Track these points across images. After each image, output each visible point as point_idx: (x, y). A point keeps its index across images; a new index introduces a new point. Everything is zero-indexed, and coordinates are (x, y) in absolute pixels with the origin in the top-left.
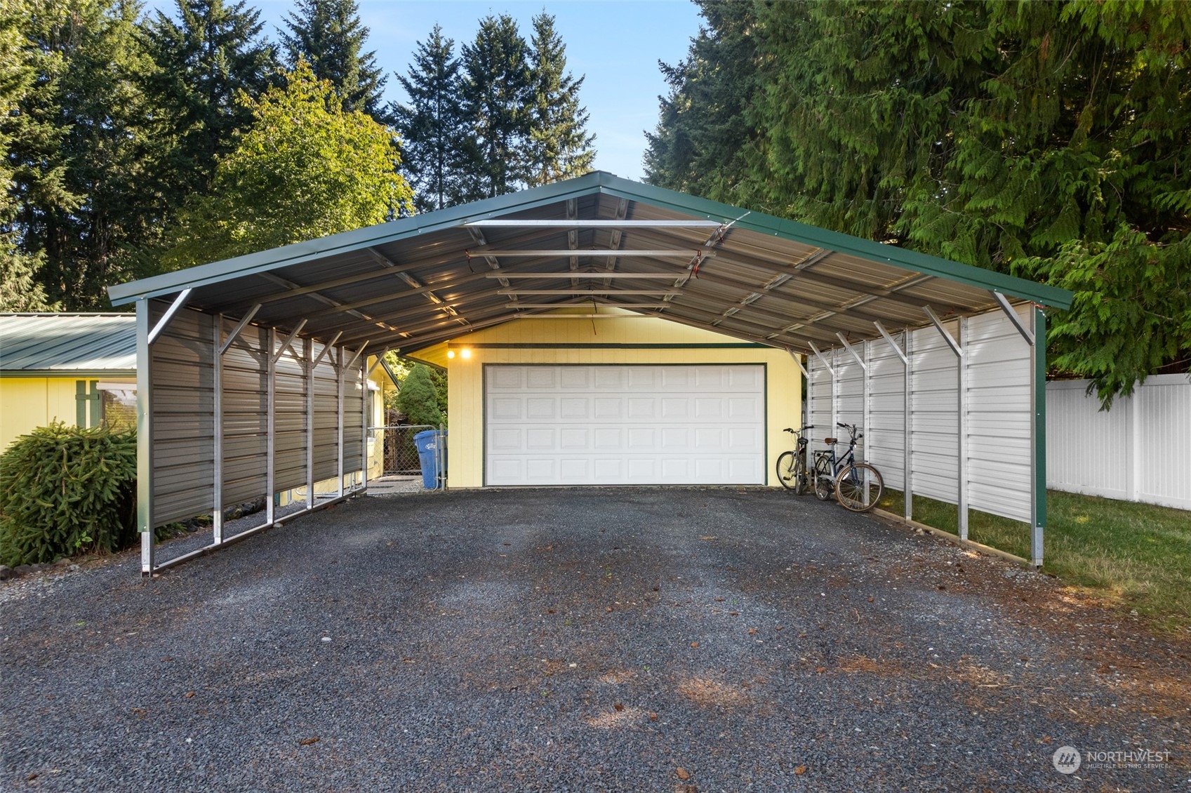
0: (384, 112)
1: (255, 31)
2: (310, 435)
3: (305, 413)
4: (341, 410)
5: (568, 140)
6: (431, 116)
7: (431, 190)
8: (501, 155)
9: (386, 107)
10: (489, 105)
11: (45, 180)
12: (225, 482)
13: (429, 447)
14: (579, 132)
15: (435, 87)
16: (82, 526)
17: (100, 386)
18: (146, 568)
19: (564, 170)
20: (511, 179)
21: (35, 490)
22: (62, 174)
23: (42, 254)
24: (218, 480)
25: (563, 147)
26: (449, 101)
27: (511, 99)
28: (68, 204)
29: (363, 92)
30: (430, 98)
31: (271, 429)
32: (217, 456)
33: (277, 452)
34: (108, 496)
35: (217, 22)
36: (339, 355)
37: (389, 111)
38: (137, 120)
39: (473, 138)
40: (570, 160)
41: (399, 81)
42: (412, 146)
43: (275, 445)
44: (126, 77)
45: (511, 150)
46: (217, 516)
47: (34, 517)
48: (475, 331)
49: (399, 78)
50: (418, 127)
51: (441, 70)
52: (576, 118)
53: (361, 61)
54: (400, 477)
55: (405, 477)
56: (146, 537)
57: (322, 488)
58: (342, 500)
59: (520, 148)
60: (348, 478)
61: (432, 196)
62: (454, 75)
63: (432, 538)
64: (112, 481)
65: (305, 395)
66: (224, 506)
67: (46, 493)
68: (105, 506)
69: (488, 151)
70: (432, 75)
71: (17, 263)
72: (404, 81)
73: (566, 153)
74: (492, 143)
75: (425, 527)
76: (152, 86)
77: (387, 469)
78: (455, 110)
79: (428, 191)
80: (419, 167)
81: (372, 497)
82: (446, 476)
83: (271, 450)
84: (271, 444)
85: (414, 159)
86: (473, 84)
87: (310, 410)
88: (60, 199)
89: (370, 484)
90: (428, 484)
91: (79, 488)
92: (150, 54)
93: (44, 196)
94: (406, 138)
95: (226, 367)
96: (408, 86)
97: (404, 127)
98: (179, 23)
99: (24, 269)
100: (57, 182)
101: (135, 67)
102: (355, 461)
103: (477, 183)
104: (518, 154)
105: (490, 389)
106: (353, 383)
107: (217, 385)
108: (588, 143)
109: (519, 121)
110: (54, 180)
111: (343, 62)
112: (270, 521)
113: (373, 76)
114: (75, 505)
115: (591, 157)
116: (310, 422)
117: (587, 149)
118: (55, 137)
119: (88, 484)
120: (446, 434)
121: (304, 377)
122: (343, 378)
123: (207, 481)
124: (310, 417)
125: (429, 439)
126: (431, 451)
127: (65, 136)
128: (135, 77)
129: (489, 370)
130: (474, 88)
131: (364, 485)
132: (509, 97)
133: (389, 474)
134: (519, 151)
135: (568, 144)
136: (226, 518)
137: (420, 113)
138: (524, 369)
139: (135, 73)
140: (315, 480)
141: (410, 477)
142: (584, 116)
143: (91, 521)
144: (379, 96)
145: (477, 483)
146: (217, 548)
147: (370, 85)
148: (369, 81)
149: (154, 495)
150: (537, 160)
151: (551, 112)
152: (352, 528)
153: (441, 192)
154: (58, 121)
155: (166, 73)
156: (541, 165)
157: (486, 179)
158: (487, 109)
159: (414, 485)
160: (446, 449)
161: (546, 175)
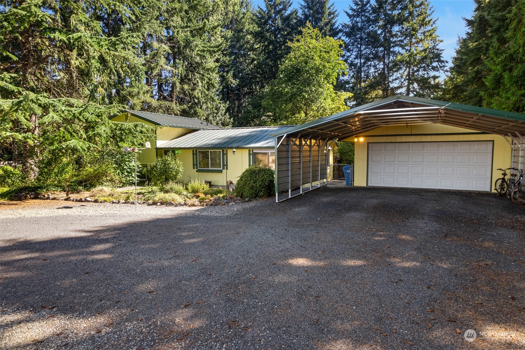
0: (338, 28)
1: (290, 6)
2: (311, 168)
3: (310, 162)
4: (320, 160)
5: (423, 23)
6: (357, 26)
7: (356, 58)
8: (389, 36)
9: (339, 26)
10: (384, 15)
11: (227, 77)
12: (292, 181)
13: (348, 171)
14: (429, 18)
15: (360, 12)
16: (261, 191)
17: (254, 151)
18: (277, 201)
19: (420, 38)
20: (393, 47)
21: (252, 181)
22: (232, 74)
23: (228, 103)
24: (290, 181)
25: (421, 27)
26: (366, 16)
27: (395, 9)
28: (234, 84)
29: (329, 22)
30: (358, 17)
31: (301, 167)
32: (290, 175)
33: (303, 173)
34: (266, 184)
35: (277, 6)
36: (319, 142)
37: (340, 27)
38: (252, 49)
39: (376, 31)
40: (424, 33)
41: (345, 13)
42: (349, 40)
43: (303, 171)
44: (249, 33)
45: (394, 33)
46: (290, 190)
47: (252, 188)
48: (365, 131)
49: (345, 11)
50: (352, 32)
51: (363, 4)
52: (428, 12)
53: (329, 8)
54: (338, 181)
55: (340, 181)
56: (277, 194)
57: (314, 184)
58: (320, 188)
59: (398, 32)
60: (321, 181)
61: (356, 60)
62: (369, 4)
63: (345, 201)
64: (267, 180)
65: (310, 156)
66: (291, 188)
67: (254, 182)
68: (266, 186)
69: (383, 35)
70: (358, 7)
71: (222, 106)
72: (346, 12)
73: (422, 30)
74: (385, 32)
75: (344, 197)
76: (256, 35)
77: (334, 177)
78: (369, 20)
79: (355, 59)
80: (351, 49)
81: (328, 187)
82: (353, 182)
83: (301, 173)
84: (301, 171)
85: (349, 45)
86: (377, 6)
87: (311, 161)
88: (231, 83)
89: (328, 183)
90: (348, 184)
91: (261, 182)
92: (256, 24)
93: (227, 82)
94: (347, 37)
95: (292, 151)
96: (348, 14)
97: (346, 33)
98: (265, 9)
99: (224, 108)
100: (231, 77)
101: (251, 29)
102: (324, 175)
103: (377, 52)
104: (398, 34)
105: (370, 151)
106: (323, 151)
107: (290, 156)
108: (434, 23)
109: (398, 20)
110: (230, 76)
111: (322, 10)
112: (301, 193)
113: (334, 13)
114: (260, 185)
115: (435, 30)
116: (311, 164)
117: (434, 26)
118: (229, 61)
119: (262, 181)
120: (354, 167)
121: (310, 151)
122: (320, 150)
123: (288, 181)
124: (311, 163)
125: (348, 169)
126: (349, 173)
127: (232, 60)
128: (251, 33)
129: (370, 145)
130: (378, 8)
131: (326, 183)
132: (393, 9)
133: (335, 179)
134: (398, 33)
135: (423, 26)
136: (292, 191)
137: (353, 24)
138: (384, 144)
139: (251, 32)
140: (312, 182)
141: (342, 181)
142: (432, 10)
143: (263, 189)
144: (336, 22)
145: (364, 185)
146: (290, 198)
147: (333, 18)
148: (332, 16)
149: (278, 184)
150: (407, 36)
151: (415, 11)
152: (323, 196)
153: (361, 58)
154: (230, 55)
155: (261, 30)
156: (408, 38)
157: (381, 49)
158: (383, 16)
159: (343, 184)
160: (354, 172)
161: (411, 42)
